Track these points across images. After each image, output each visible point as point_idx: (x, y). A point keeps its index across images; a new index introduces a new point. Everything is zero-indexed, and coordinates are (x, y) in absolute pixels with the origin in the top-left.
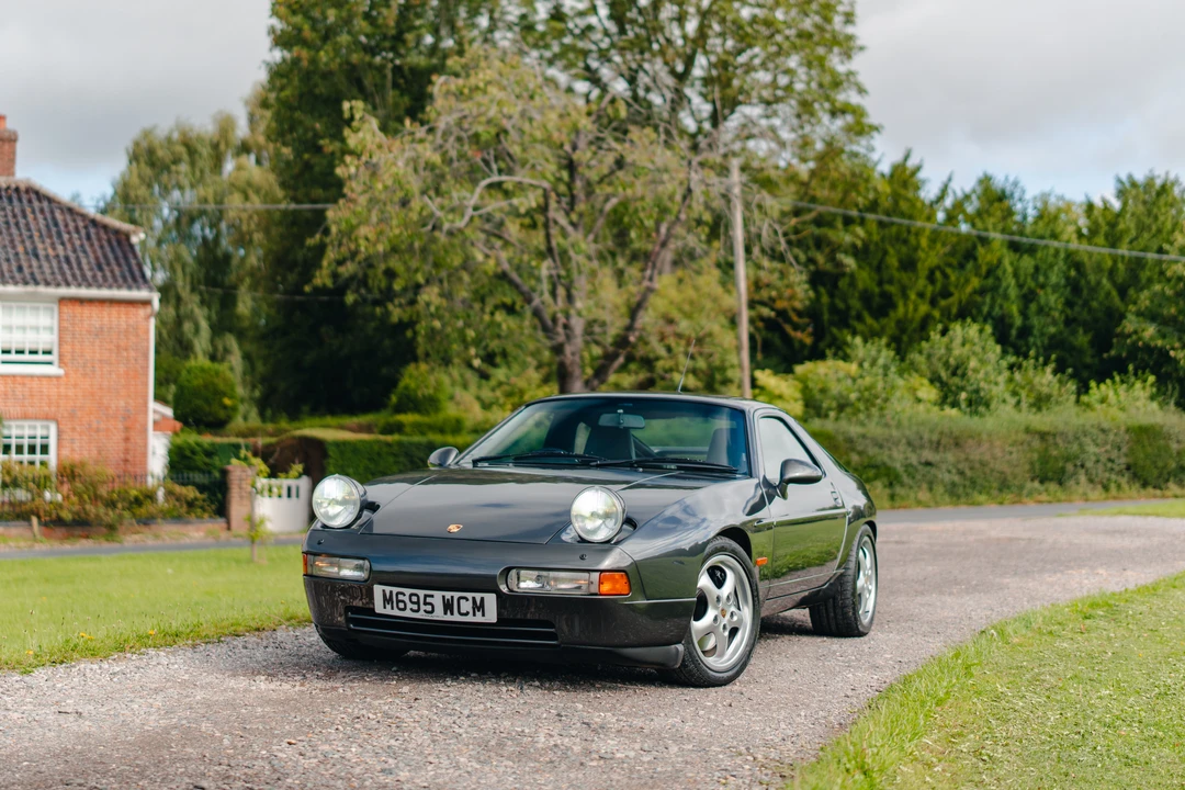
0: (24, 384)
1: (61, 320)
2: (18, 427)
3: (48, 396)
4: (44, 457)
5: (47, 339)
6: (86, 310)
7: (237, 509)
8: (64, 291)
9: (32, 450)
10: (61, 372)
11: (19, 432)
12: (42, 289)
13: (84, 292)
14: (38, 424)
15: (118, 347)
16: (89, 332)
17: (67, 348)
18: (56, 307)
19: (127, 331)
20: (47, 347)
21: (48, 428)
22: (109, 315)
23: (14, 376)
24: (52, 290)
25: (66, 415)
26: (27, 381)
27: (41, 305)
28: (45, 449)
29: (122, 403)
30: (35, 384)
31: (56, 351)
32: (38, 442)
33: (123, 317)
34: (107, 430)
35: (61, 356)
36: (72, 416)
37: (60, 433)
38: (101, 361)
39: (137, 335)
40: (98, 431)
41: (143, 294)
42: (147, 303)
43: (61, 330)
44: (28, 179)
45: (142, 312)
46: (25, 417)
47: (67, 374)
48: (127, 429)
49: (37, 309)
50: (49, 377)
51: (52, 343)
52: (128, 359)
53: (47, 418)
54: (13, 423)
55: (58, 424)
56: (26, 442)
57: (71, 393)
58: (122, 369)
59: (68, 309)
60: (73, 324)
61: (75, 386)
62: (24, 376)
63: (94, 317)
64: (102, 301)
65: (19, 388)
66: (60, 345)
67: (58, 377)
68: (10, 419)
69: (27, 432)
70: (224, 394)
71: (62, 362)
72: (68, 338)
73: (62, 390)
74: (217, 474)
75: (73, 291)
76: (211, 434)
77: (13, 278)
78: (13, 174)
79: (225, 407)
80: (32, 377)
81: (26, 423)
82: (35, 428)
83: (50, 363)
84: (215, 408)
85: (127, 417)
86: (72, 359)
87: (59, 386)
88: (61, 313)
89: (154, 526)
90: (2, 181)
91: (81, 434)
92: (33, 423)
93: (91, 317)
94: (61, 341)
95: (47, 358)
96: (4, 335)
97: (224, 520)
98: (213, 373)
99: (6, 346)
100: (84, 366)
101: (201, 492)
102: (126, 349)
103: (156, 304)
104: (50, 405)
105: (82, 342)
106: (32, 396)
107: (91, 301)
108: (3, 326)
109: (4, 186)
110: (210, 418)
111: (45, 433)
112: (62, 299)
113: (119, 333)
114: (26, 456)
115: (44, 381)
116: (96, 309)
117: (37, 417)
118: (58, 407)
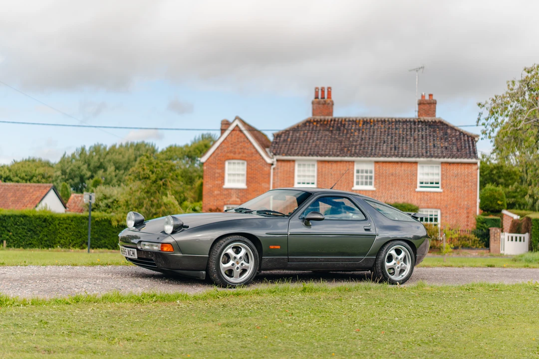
0: (427, 195)
1: (442, 171)
2: (425, 211)
3: (437, 200)
4: (436, 223)
5: (438, 178)
6: (452, 167)
7: (492, 244)
8: (442, 160)
9: (431, 220)
10: (441, 191)
11: (426, 213)
12: (433, 159)
13: (450, 160)
14: (434, 210)
15: (464, 181)
16: (453, 175)
17: (444, 181)
18: (440, 166)
19: (468, 175)
20: (437, 181)
21: (437, 212)
22: (461, 168)
23: (424, 192)
24: (437, 160)
25: (443, 207)
27: (435, 165)
28: (436, 220)
29: (466, 203)
30: (432, 195)
31: (440, 183)
32: (433, 217)
33: (466, 170)
34: (460, 213)
35: (442, 184)
36: (446, 207)
37: (442, 214)
38: (457, 186)
39: (472, 176)
40: (456, 213)
41: (474, 160)
42: (476, 164)
43: (442, 175)
44: (440, 118)
45: (474, 167)
46: (428, 207)
47: (444, 192)
48: (468, 213)
49: (433, 167)
50: (437, 192)
51: (439, 180)
52: (468, 186)
53: (436, 208)
54: (424, 210)
55: (441, 210)
56: (429, 217)
57: (446, 198)
58: (466, 189)
59: (445, 166)
60: (447, 172)
61: (447, 196)
62: (427, 192)
63: (455, 170)
64: (458, 163)
65: (426, 197)
66: (442, 180)
67: (440, 193)
68: (422, 208)
69: (429, 213)
70: (498, 200)
71: (442, 187)
72: (445, 178)
73: (442, 197)
74: (485, 231)
75: (446, 160)
76: (493, 215)
77: (423, 155)
78: (435, 116)
79: (499, 205)
80: (430, 192)
81: (429, 210)
82: (432, 211)
83: (438, 187)
84: (494, 205)
85: (467, 209)
86: (446, 186)
87: (441, 196)
88: (442, 168)
89: (458, 250)
90: (429, 119)
91: (450, 214)
92: (431, 210)
93: (453, 170)
94: (442, 179)
95: (437, 185)
96: (421, 177)
97: (488, 249)
98: (494, 191)
99: (422, 181)
100: (451, 188)
101: (478, 237)
102: (468, 182)
103: (479, 164)
104: (437, 203)
105: (450, 179)
106: (431, 200)
107: (453, 163)
108: (420, 174)
109: (430, 121)
110: (492, 209)
111: (436, 214)
112: (442, 163)
113: (465, 175)
114: (429, 222)
115: (435, 194)
116: (455, 167)
117: (432, 208)
118: (440, 204)
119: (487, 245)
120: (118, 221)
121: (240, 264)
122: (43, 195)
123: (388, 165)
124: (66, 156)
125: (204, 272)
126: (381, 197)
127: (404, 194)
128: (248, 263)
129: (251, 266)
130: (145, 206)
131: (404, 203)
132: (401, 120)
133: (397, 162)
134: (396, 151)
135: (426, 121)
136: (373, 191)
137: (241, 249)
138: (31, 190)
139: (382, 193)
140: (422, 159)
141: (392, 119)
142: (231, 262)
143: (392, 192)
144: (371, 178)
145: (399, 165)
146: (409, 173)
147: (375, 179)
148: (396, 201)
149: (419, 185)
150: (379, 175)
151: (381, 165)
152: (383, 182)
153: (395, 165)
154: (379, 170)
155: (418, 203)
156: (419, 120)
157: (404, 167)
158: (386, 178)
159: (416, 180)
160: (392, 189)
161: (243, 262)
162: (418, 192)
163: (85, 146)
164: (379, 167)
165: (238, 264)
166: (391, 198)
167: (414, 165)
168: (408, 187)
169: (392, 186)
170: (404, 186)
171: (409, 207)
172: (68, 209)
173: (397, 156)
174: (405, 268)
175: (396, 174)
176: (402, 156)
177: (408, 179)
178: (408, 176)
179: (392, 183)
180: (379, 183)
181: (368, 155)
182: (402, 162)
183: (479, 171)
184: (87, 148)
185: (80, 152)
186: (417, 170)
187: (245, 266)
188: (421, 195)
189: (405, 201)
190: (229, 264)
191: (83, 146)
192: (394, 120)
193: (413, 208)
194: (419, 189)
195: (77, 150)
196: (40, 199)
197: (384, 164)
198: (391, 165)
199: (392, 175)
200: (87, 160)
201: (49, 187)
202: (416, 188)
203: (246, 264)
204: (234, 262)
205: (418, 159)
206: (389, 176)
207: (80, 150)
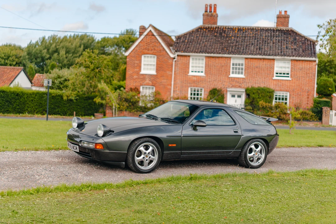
0: (281, 82)
1: (291, 65)
2: (279, 93)
3: (287, 85)
4: (286, 101)
5: (288, 70)
6: (298, 63)
7: (324, 119)
8: (292, 58)
9: (283, 99)
10: (291, 79)
11: (279, 95)
12: (286, 57)
13: (297, 58)
14: (285, 92)
15: (307, 73)
16: (299, 69)
17: (293, 73)
18: (290, 62)
19: (309, 69)
20: (288, 73)
21: (287, 94)
22: (305, 64)
23: (278, 80)
24: (288, 58)
25: (292, 91)
26: (282, 81)
27: (286, 62)
28: (286, 99)
29: (307, 88)
30: (284, 82)
32: (284, 97)
33: (308, 65)
34: (303, 95)
35: (291, 75)
36: (293, 91)
37: (290, 95)
38: (301, 77)
39: (312, 70)
40: (300, 95)
41: (314, 59)
42: (315, 61)
43: (292, 68)
44: (291, 28)
45: (314, 64)
46: (281, 91)
47: (292, 80)
48: (308, 95)
49: (285, 62)
50: (287, 80)
51: (289, 71)
52: (309, 76)
53: (287, 91)
54: (278, 92)
55: (290, 93)
56: (281, 97)
57: (293, 85)
58: (307, 79)
59: (293, 62)
60: (295, 67)
61: (295, 83)
62: (281, 80)
63: (300, 65)
64: (303, 61)
65: (280, 83)
67: (290, 81)
68: (277, 91)
69: (281, 95)
70: (329, 87)
71: (291, 77)
72: (293, 70)
74: (319, 109)
75: (294, 58)
76: (325, 98)
77: (279, 54)
78: (288, 26)
79: (330, 90)
80: (283, 80)
81: (281, 92)
83: (289, 77)
84: (326, 91)
85: (308, 92)
86: (294, 76)
87: (290, 83)
88: (291, 64)
89: (300, 122)
90: (284, 28)
91: (295, 96)
92: (283, 92)
93: (299, 65)
94: (291, 71)
95: (288, 75)
96: (276, 69)
97: (321, 121)
98: (327, 81)
99: (277, 72)
100: (297, 78)
101: (314, 113)
102: (309, 74)
103: (317, 62)
104: (287, 88)
105: (297, 71)
106: (283, 85)
107: (299, 60)
108: (277, 67)
109: (284, 30)
110: (325, 94)
111: (286, 95)
112: (292, 60)
113: (307, 69)
114: (281, 101)
115: (286, 82)
116: (301, 63)
117: (284, 91)
118: (290, 88)
119: (320, 119)
120: (68, 97)
121: (148, 157)
122: (16, 75)
123: (254, 60)
124: (32, 43)
125: (124, 163)
126: (249, 83)
127: (265, 81)
128: (154, 156)
129: (156, 158)
130: (86, 86)
131: (264, 87)
132: (264, 28)
133: (261, 59)
134: (260, 51)
135: (282, 30)
136: (243, 78)
137: (149, 147)
138: (8, 71)
139: (250, 80)
140: (278, 57)
141: (258, 27)
142: (142, 156)
143: (256, 79)
144: (242, 69)
145: (262, 60)
146: (269, 66)
147: (245, 70)
148: (259, 85)
149: (275, 75)
150: (248, 68)
151: (249, 60)
152: (250, 72)
153: (259, 61)
154: (248, 64)
155: (274, 88)
156: (277, 29)
157: (265, 62)
158: (252, 70)
159: (274, 71)
160: (256, 78)
161: (151, 156)
162: (274, 80)
163: (45, 36)
164: (248, 62)
165: (147, 157)
166: (255, 84)
167: (272, 61)
168: (267, 76)
169: (257, 75)
170: (265, 75)
171: (268, 90)
172: (33, 84)
173: (260, 54)
174: (261, 157)
175: (259, 67)
176: (264, 54)
177: (268, 70)
178: (268, 68)
179: (257, 73)
180: (248, 73)
181: (241, 53)
182: (264, 59)
183: (317, 66)
184: (47, 38)
185: (41, 40)
186: (274, 64)
187: (152, 158)
188: (276, 82)
189: (265, 86)
190: (141, 158)
191: (44, 36)
192: (259, 28)
193: (270, 91)
194: (275, 78)
195: (39, 39)
196: (14, 78)
197: (252, 60)
198: (256, 60)
199: (257, 67)
200: (47, 47)
201: (21, 69)
202: (273, 77)
203: (152, 157)
204: (144, 156)
205: (275, 57)
206: (255, 68)
207: (42, 39)
